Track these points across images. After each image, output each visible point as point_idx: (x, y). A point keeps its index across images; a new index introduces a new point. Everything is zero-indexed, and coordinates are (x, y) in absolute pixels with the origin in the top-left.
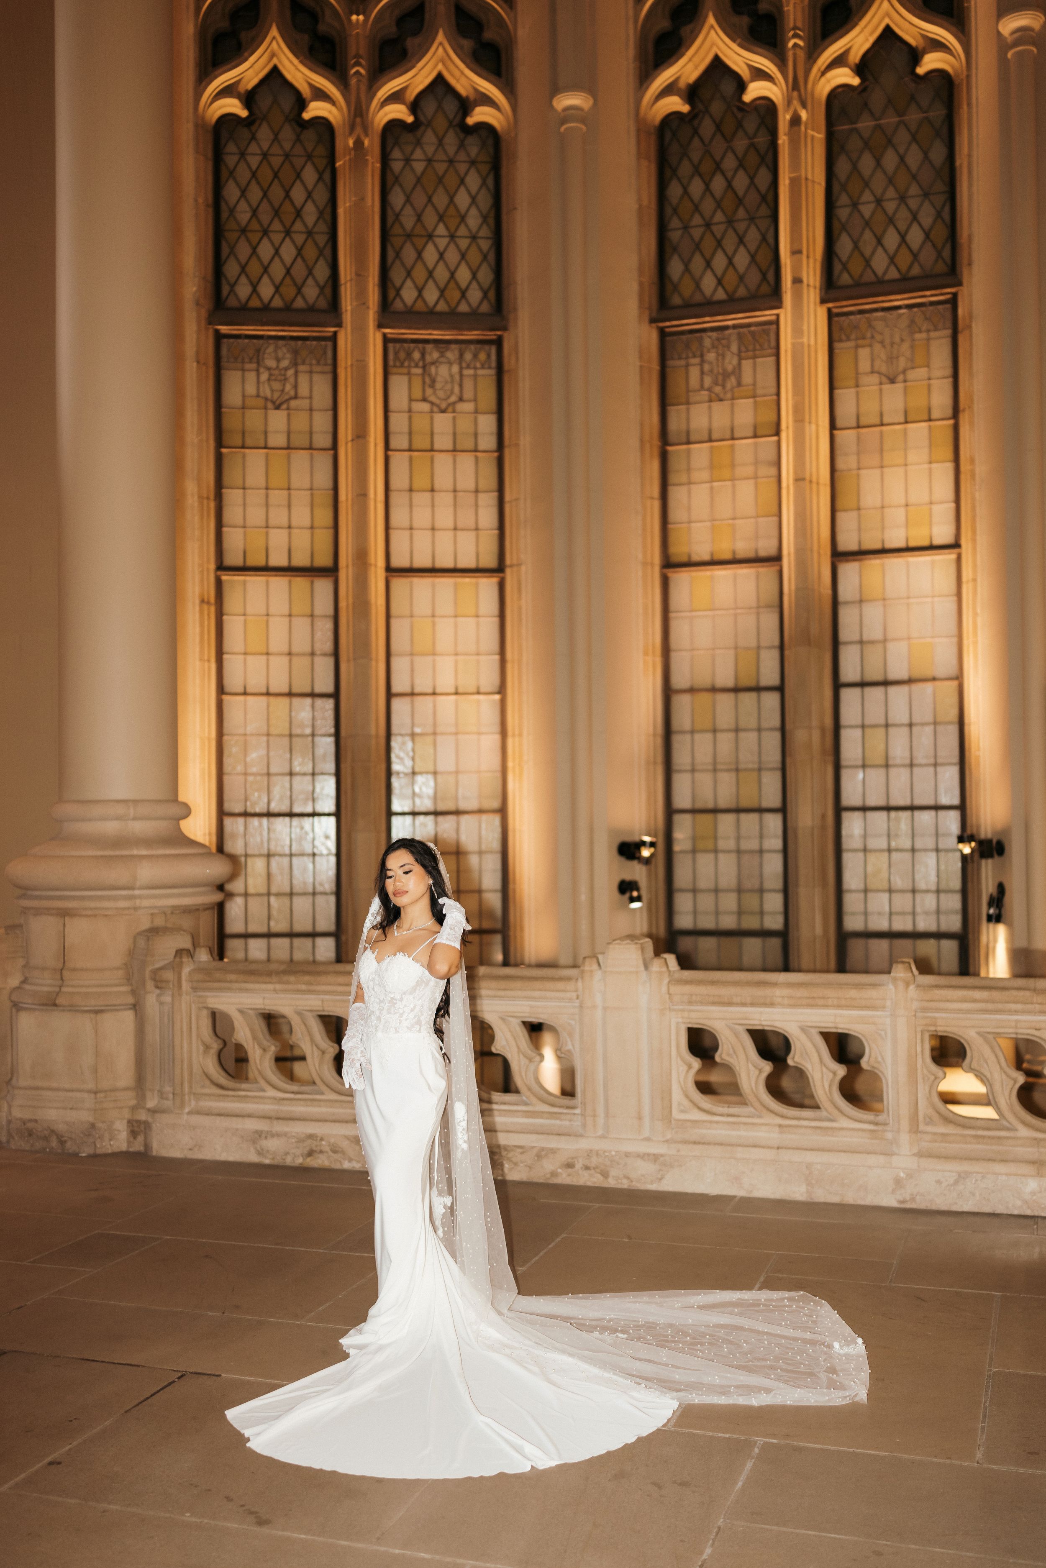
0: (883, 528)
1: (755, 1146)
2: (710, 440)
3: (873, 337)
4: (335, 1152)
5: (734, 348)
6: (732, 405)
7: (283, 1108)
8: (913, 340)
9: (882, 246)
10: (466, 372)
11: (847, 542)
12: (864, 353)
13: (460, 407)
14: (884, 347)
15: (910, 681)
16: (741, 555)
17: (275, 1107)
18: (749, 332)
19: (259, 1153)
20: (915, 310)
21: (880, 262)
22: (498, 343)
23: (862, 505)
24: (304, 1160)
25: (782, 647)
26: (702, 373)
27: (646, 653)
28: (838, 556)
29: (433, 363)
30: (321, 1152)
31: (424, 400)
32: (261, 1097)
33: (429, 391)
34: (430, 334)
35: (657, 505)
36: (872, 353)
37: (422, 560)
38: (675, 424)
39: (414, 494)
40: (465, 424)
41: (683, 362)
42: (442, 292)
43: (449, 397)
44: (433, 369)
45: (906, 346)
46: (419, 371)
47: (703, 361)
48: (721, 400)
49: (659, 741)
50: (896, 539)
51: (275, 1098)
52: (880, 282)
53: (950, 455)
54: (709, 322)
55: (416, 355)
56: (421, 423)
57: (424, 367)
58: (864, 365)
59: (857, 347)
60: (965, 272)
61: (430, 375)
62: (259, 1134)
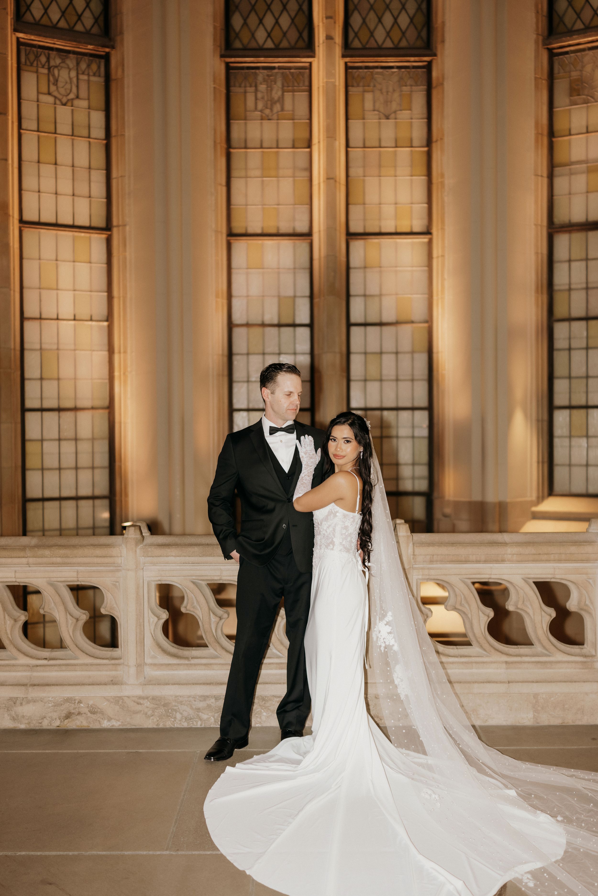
0: (380, 219)
1: (489, 682)
2: (261, 147)
3: (374, 86)
4: (93, 713)
5: (279, 84)
6: (278, 124)
7: (35, 674)
8: (401, 91)
9: (382, 24)
10: (81, 77)
11: (356, 227)
12: (369, 96)
13: (76, 102)
14: (382, 93)
15: (397, 323)
16: (283, 230)
17: (28, 674)
18: (290, 72)
19: (14, 719)
20: (403, 70)
21: (380, 35)
22: (107, 58)
23: (367, 201)
24: (61, 722)
25: (312, 297)
26: (256, 99)
27: (217, 296)
28: (350, 236)
29: (56, 67)
30: (79, 714)
31: (49, 94)
32: (14, 665)
33: (53, 88)
34: (54, 44)
35: (224, 189)
36: (374, 97)
37: (47, 217)
38: (236, 133)
39: (41, 165)
40: (81, 117)
41: (242, 90)
42: (63, 13)
43: (69, 94)
44: (56, 72)
45: (396, 95)
46: (45, 71)
47: (256, 91)
48: (269, 120)
49: (226, 359)
50: (389, 226)
51: (28, 666)
52: (380, 48)
53: (424, 171)
54: (263, 62)
55: (43, 59)
56: (47, 112)
57: (49, 69)
58: (369, 105)
59: (364, 91)
60: (439, 47)
61: (53, 75)
62: (14, 701)
